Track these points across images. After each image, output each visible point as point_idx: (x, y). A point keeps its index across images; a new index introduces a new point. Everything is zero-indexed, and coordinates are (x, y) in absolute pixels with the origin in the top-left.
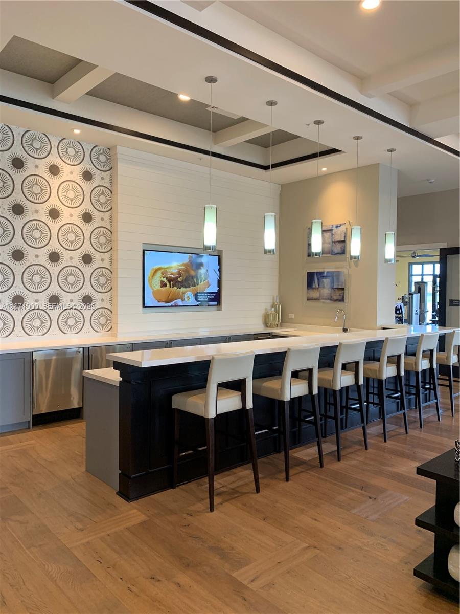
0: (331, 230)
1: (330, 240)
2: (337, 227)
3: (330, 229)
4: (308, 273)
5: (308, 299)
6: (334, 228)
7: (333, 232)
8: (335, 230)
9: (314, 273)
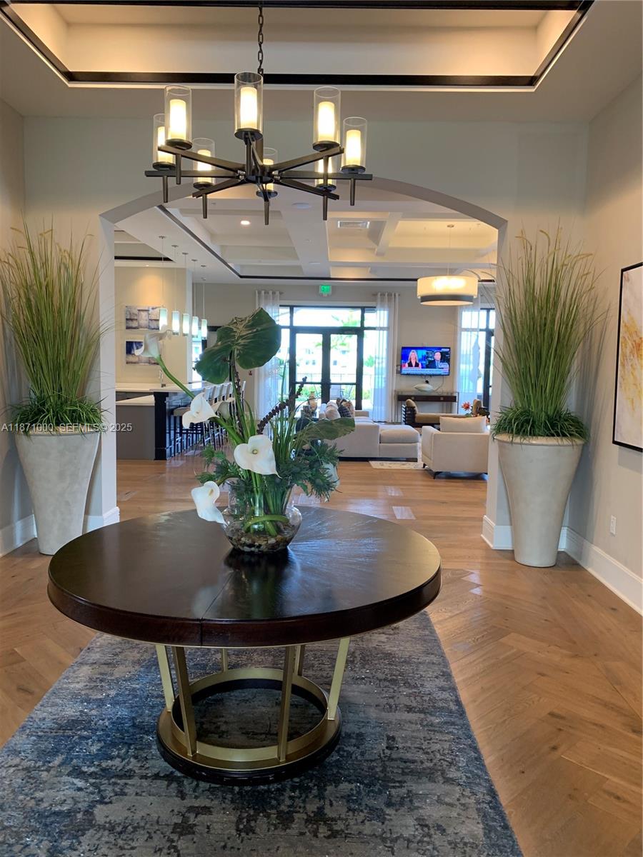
0: (148, 311)
1: (147, 318)
2: (153, 309)
3: (147, 309)
4: (127, 342)
5: (127, 363)
6: (150, 310)
7: (150, 312)
8: (151, 311)
9: (132, 342)
